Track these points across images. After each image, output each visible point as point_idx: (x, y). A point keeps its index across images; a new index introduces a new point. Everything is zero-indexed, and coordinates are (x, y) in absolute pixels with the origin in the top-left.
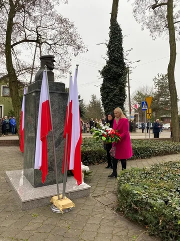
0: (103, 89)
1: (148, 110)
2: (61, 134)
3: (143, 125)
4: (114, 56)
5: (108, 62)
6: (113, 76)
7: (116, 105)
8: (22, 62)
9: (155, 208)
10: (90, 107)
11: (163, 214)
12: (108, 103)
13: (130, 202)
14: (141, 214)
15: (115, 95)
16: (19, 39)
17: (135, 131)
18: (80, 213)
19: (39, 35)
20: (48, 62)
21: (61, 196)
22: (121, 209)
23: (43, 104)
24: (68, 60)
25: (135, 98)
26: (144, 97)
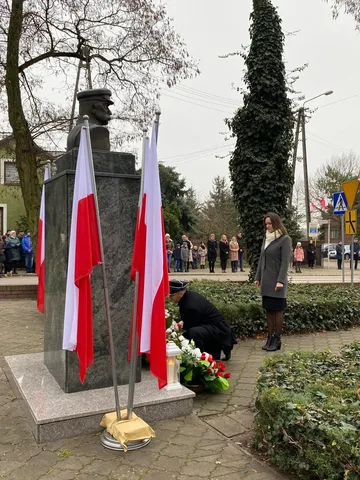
0: (237, 165)
1: (347, 214)
2: (126, 272)
3: (339, 250)
4: (260, 84)
5: (247, 99)
6: (260, 132)
7: (266, 201)
8: (45, 105)
9: (334, 444)
10: (210, 207)
11: (353, 457)
12: (248, 196)
13: (280, 429)
14: (304, 457)
15: (264, 179)
16: (37, 50)
17: (320, 264)
18: (167, 451)
19: (82, 41)
20: (95, 104)
21: (124, 413)
22: (261, 446)
23: (81, 204)
24: (152, 96)
25: (321, 185)
26: (343, 180)
